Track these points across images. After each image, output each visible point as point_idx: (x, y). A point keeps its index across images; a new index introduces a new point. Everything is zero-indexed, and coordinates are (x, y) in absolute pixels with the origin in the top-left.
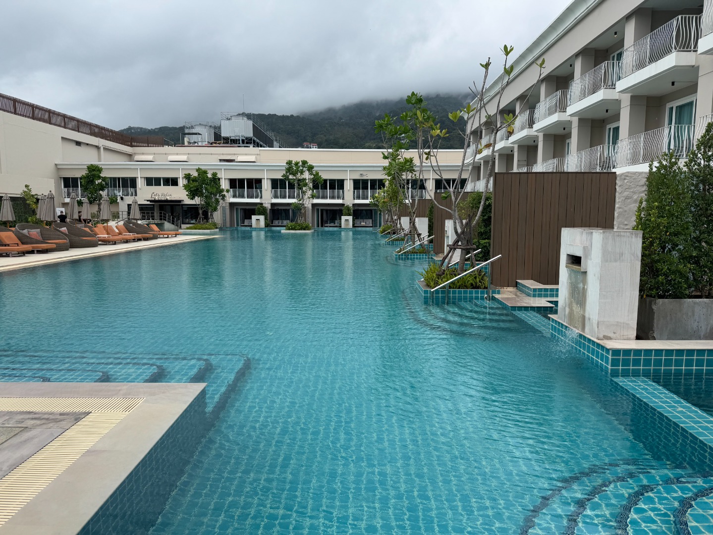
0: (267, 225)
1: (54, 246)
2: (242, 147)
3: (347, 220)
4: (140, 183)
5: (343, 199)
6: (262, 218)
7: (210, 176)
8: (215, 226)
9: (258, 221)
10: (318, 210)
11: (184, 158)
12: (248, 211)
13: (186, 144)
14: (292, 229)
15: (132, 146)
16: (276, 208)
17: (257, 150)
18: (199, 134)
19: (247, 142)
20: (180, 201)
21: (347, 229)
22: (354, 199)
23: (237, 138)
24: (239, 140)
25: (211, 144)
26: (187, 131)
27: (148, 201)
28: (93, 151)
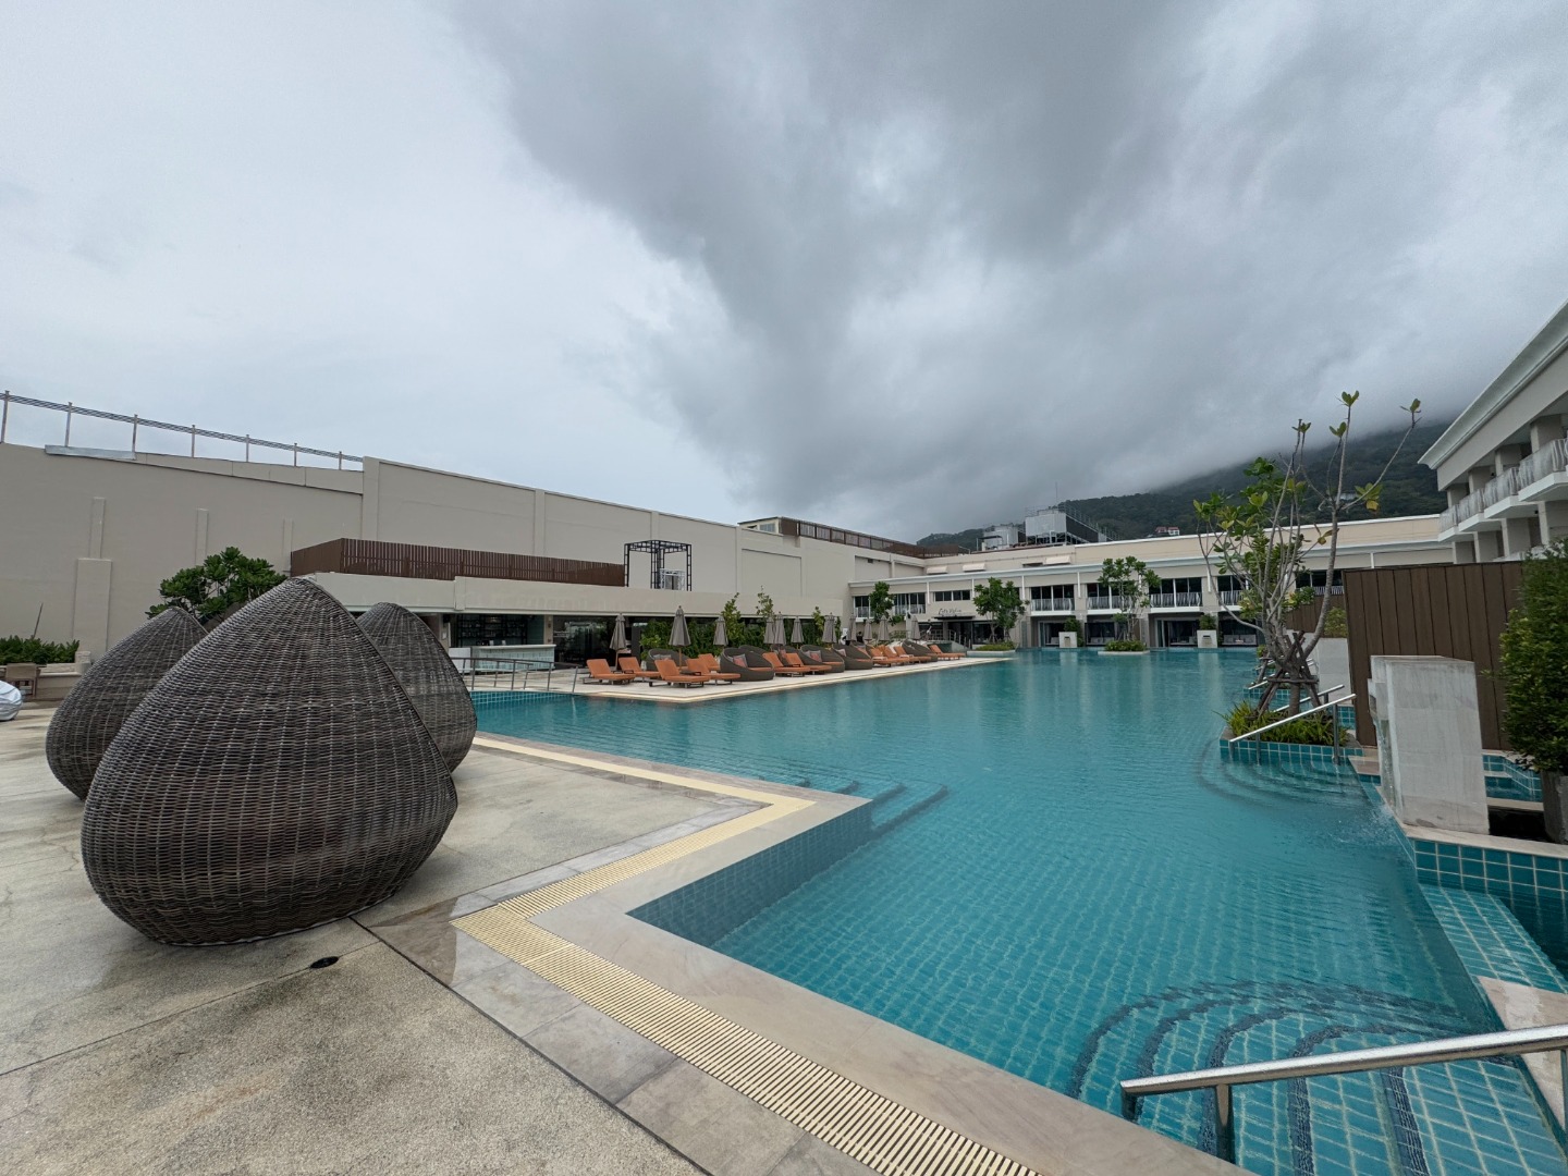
0: (1080, 645)
2: (1052, 546)
3: (1207, 637)
4: (929, 599)
5: (1201, 605)
6: (1073, 635)
7: (1004, 586)
8: (1011, 646)
9: (1068, 639)
10: (1160, 622)
11: (981, 566)
12: (1056, 627)
13: (984, 549)
14: (1114, 650)
15: (924, 558)
16: (1095, 621)
17: (1073, 548)
18: (1000, 537)
19: (1059, 539)
20: (971, 617)
21: (1208, 651)
22: (1220, 604)
23: (1046, 536)
24: (1048, 538)
25: (1014, 547)
26: (986, 535)
27: (936, 618)
28: (886, 567)
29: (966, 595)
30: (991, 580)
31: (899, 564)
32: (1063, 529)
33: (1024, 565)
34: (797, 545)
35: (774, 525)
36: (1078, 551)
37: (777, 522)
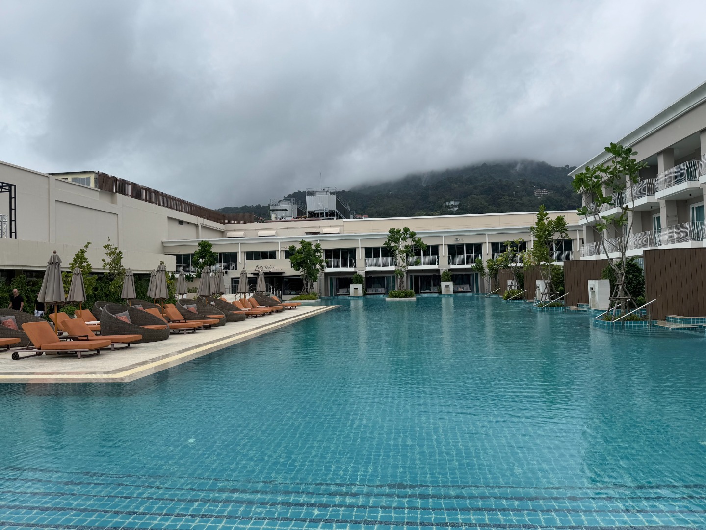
0: (364, 294)
1: (218, 321)
2: (326, 219)
3: (447, 286)
4: (241, 258)
5: (438, 264)
6: (360, 286)
8: (314, 296)
9: (357, 289)
11: (273, 232)
12: (344, 281)
13: (274, 219)
14: (396, 297)
15: (224, 223)
16: (369, 276)
17: (340, 222)
18: (286, 210)
19: (331, 215)
20: (281, 273)
21: (448, 296)
22: (449, 264)
23: (322, 212)
24: (323, 213)
25: (297, 219)
26: (271, 208)
27: (252, 274)
28: (193, 229)
29: (273, 255)
30: (300, 243)
31: (204, 227)
33: (307, 233)
34: (113, 201)
35: (89, 178)
36: (345, 224)
37: (92, 177)
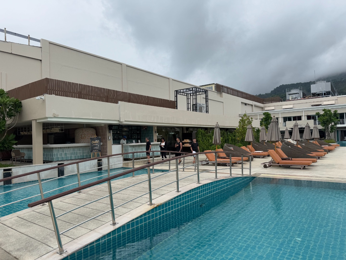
4: (280, 121)
7: (332, 112)
11: (291, 106)
13: (291, 99)
15: (263, 103)
18: (298, 93)
19: (327, 94)
23: (321, 93)
27: (291, 128)
28: (250, 107)
30: (324, 110)
31: (255, 106)
32: (329, 89)
33: (312, 106)
34: (221, 96)
35: (212, 87)
36: (338, 99)
37: (214, 86)
